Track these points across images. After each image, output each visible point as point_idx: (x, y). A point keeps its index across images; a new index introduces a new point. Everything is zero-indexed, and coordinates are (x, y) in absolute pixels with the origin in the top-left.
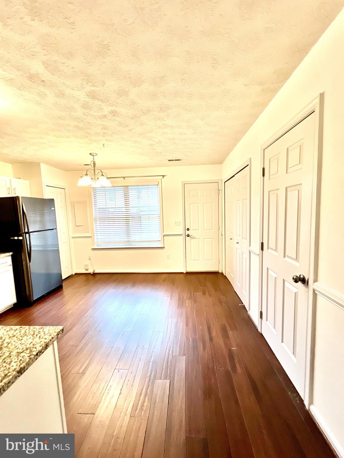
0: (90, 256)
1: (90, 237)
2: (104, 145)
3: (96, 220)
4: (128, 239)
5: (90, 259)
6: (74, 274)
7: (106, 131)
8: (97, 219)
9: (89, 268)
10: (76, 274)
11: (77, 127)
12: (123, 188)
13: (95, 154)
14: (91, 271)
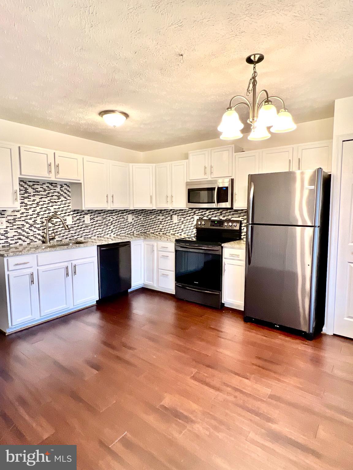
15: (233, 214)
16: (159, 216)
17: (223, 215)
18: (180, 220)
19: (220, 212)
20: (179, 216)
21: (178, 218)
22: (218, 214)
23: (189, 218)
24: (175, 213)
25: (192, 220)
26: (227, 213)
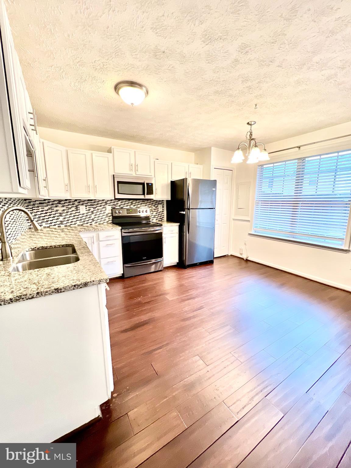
0: (245, 241)
1: (249, 221)
2: (256, 105)
3: (257, 203)
4: (292, 229)
5: (245, 244)
6: (229, 254)
7: (249, 84)
8: (259, 202)
9: (243, 253)
10: (231, 255)
11: (216, 92)
12: (297, 161)
13: (254, 122)
14: (244, 257)
15: (141, 204)
16: (56, 207)
17: (133, 204)
18: (89, 210)
19: (130, 202)
20: (88, 207)
21: (86, 208)
22: (129, 204)
23: (101, 208)
24: (81, 203)
25: (104, 209)
26: (137, 203)
